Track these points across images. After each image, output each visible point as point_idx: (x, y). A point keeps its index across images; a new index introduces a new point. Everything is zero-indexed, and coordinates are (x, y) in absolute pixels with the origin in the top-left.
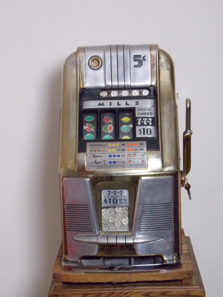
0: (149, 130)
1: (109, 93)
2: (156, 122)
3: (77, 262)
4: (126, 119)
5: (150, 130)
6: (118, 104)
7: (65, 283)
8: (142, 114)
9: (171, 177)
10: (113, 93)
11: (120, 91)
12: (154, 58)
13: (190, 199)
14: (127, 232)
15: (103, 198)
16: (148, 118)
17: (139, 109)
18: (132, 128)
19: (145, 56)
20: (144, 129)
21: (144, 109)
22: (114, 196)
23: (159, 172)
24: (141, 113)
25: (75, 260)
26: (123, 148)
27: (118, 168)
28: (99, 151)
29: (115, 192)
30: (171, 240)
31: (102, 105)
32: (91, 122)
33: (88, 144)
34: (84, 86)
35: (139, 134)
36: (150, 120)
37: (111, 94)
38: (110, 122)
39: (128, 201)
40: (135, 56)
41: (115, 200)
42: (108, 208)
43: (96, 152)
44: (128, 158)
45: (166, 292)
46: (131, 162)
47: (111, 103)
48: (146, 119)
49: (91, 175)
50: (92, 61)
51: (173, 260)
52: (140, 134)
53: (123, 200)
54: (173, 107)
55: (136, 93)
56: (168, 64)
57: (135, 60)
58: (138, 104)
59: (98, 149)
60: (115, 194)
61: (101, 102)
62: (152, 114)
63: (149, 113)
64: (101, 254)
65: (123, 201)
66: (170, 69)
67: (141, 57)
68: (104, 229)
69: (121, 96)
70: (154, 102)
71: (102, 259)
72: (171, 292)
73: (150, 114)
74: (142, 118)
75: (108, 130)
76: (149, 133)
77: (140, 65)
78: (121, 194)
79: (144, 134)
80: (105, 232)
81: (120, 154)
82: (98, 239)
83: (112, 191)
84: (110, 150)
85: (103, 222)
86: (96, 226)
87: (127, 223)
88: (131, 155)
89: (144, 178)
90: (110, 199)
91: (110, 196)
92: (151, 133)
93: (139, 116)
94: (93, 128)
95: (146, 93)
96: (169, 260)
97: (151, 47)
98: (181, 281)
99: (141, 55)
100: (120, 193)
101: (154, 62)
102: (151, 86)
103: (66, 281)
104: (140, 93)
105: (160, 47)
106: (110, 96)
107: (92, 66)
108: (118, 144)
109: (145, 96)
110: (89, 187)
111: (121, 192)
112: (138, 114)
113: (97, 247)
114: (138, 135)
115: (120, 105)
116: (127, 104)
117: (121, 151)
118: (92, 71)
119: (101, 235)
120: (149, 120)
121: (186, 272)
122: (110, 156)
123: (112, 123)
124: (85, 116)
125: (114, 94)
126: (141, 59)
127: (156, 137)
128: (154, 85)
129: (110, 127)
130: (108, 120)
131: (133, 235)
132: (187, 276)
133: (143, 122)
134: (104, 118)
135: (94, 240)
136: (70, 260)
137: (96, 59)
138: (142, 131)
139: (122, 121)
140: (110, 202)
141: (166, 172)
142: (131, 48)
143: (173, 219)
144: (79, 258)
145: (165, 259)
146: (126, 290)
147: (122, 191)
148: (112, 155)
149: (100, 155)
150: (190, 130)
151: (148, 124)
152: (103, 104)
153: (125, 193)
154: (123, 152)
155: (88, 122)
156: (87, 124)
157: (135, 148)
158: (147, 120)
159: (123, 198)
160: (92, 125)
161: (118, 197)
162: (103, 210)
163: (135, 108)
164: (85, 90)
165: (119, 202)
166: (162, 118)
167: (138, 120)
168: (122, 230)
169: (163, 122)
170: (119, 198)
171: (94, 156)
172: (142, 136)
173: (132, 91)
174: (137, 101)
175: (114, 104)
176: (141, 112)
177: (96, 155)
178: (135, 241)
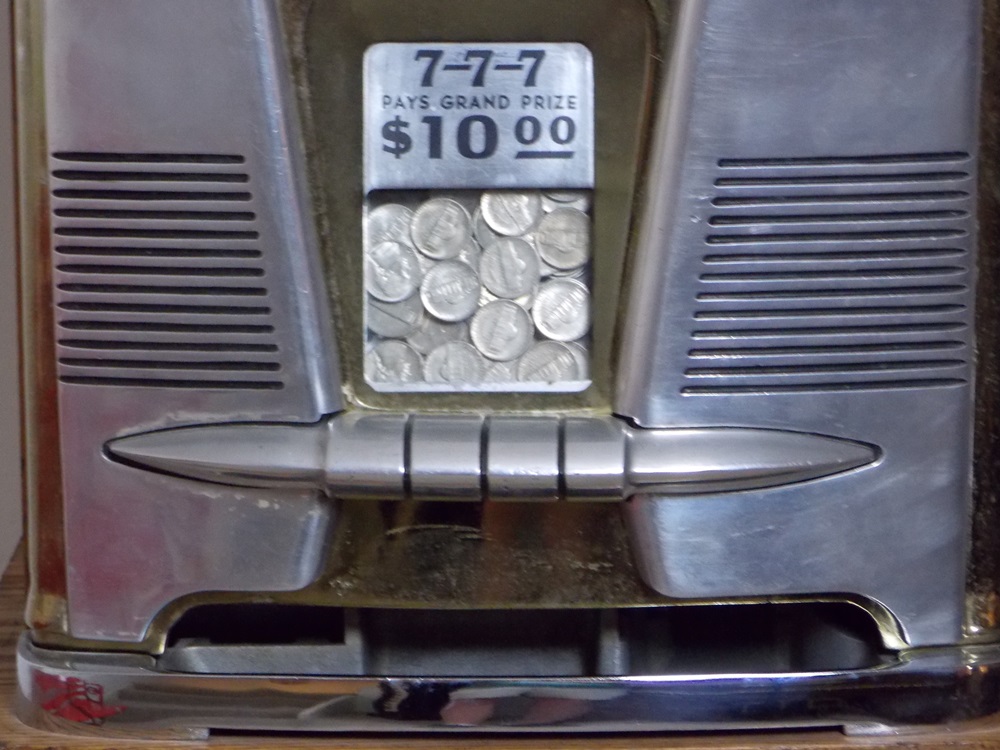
3: (144, 652)
14: (573, 399)
15: (374, 114)
22: (469, 91)
25: (123, 636)
29: (476, 62)
30: (941, 477)
39: (585, 140)
41: (477, 130)
42: (410, 196)
51: (955, 646)
53: (546, 134)
60: (478, 81)
64: (345, 593)
65: (546, 143)
68: (382, 370)
71: (354, 641)
78: (530, 81)
80: (387, 397)
82: (323, 447)
83: (452, 51)
85: (369, 319)
86: (311, 337)
87: (579, 325)
90: (435, 124)
91: (435, 95)
100: (523, 74)
111: (528, 62)
119: (353, 417)
131: (630, 422)
136: (82, 633)
140: (435, 150)
144: (159, 621)
145: (891, 640)
147: (539, 56)
153: (568, 70)
159: (545, 117)
161: (502, 101)
162: (374, 218)
165: (508, 144)
168: (539, 386)
170: (515, 111)
178: (639, 468)
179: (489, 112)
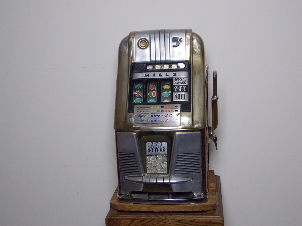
0: (183, 95)
1: (154, 67)
2: (189, 89)
3: (128, 195)
4: (166, 87)
5: (184, 95)
6: (160, 75)
7: (119, 211)
8: (178, 83)
9: (199, 132)
11: (162, 65)
12: (188, 40)
13: (217, 149)
14: (165, 174)
15: (147, 148)
16: (183, 86)
18: (170, 94)
19: (182, 38)
20: (179, 95)
21: (180, 79)
22: (156, 146)
23: (190, 129)
25: (126, 194)
26: (162, 110)
27: (158, 125)
28: (143, 112)
29: (156, 143)
30: (199, 181)
32: (140, 89)
33: (136, 106)
34: (134, 62)
35: (176, 99)
36: (184, 88)
37: (155, 67)
39: (166, 150)
40: (174, 38)
42: (151, 155)
43: (141, 113)
44: (166, 117)
45: (194, 220)
46: (168, 121)
47: (154, 74)
48: (181, 87)
49: (137, 131)
50: (141, 42)
51: (201, 196)
53: (163, 150)
55: (174, 67)
56: (199, 44)
57: (173, 41)
58: (175, 75)
59: (143, 110)
60: (157, 145)
61: (147, 74)
62: (186, 83)
63: (184, 83)
64: (145, 191)
66: (200, 48)
67: (178, 39)
68: (148, 171)
69: (163, 69)
70: (188, 74)
71: (147, 194)
72: (198, 220)
74: (178, 86)
75: (152, 95)
76: (183, 98)
77: (178, 45)
78: (161, 145)
79: (179, 99)
80: (149, 174)
81: (160, 115)
82: (143, 179)
83: (154, 142)
84: (152, 111)
85: (147, 166)
86: (142, 169)
87: (166, 167)
88: (168, 115)
89: (177, 133)
90: (153, 149)
91: (153, 146)
93: (176, 84)
94: (141, 94)
95: (182, 66)
96: (198, 196)
97: (186, 32)
98: (206, 211)
99: (178, 38)
100: (160, 145)
101: (188, 43)
102: (186, 61)
103: (119, 209)
104: (178, 67)
105: (193, 31)
106: (155, 69)
107: (141, 46)
108: (158, 106)
109: (182, 69)
110: (135, 139)
111: (161, 143)
112: (175, 83)
113: (142, 185)
114: (174, 100)
116: (166, 75)
117: (161, 112)
118: (140, 50)
119: (146, 176)
121: (210, 205)
122: (152, 116)
123: (155, 90)
124: (136, 85)
125: (158, 67)
127: (189, 101)
128: (188, 60)
129: (154, 93)
130: (153, 87)
131: (170, 177)
132: (211, 208)
133: (179, 90)
134: (150, 86)
135: (140, 180)
136: (123, 194)
137: (143, 41)
138: (178, 96)
139: (163, 89)
140: (153, 151)
141: (195, 128)
142: (171, 32)
143: (201, 165)
144: (130, 193)
145: (195, 195)
146: (163, 217)
148: (154, 115)
149: (144, 115)
150: (216, 95)
151: (182, 91)
152: (148, 75)
153: (164, 144)
154: (162, 112)
155: (137, 89)
156: (136, 91)
157: (172, 110)
159: (163, 148)
160: (140, 91)
161: (159, 147)
162: (148, 157)
163: (173, 78)
164: (135, 64)
165: (159, 151)
166: (194, 86)
167: (175, 87)
168: (162, 173)
169: (194, 89)
170: (160, 148)
171: (140, 116)
172: (178, 100)
173: (171, 65)
174: (174, 72)
175: (157, 76)
176: (177, 81)
177: (141, 115)
178: (171, 181)
179: (157, 148)
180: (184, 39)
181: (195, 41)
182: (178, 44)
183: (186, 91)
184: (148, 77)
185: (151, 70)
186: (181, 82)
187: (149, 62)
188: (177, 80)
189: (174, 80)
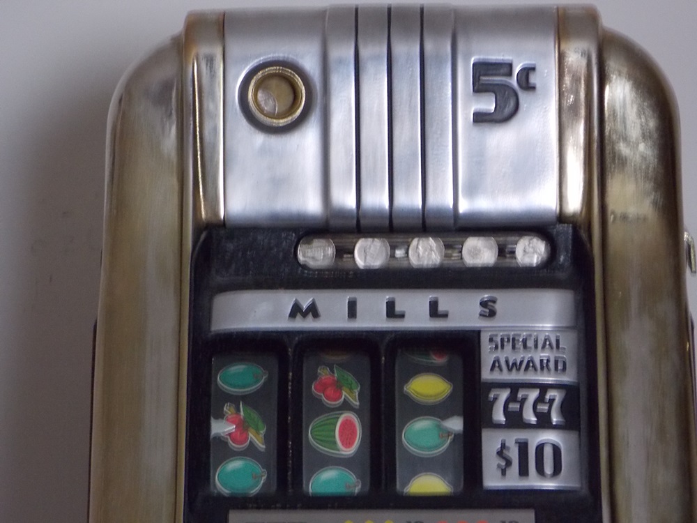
0: (548, 452)
1: (344, 251)
4: (428, 387)
5: (556, 450)
6: (391, 312)
8: (513, 367)
10: (365, 251)
11: (399, 239)
12: (576, 80)
16: (544, 388)
17: (499, 339)
18: (456, 436)
19: (533, 69)
20: (523, 447)
21: (524, 343)
24: (507, 362)
31: (310, 316)
32: (247, 399)
33: (236, 520)
34: (216, 213)
35: (499, 473)
36: (552, 401)
37: (352, 252)
38: (345, 401)
40: (482, 70)
48: (533, 394)
52: (504, 473)
54: (671, 331)
55: (480, 252)
56: (649, 112)
57: (479, 88)
58: (492, 314)
61: (306, 298)
62: (564, 369)
63: (552, 365)
66: (655, 136)
67: (510, 74)
69: (404, 264)
70: (576, 304)
73: (556, 368)
74: (515, 387)
75: (335, 443)
76: (548, 469)
77: (508, 110)
79: (524, 472)
92: (557, 470)
93: (496, 376)
94: (257, 431)
95: (531, 252)
97: (564, 24)
99: (510, 64)
101: (577, 100)
102: (561, 218)
104: (503, 252)
106: (348, 266)
107: (262, 111)
108: (390, 522)
109: (530, 270)
112: (492, 369)
114: (492, 480)
115: (402, 316)
116: (434, 311)
118: (260, 138)
120: (548, 397)
123: (356, 403)
124: (221, 368)
125: (369, 253)
126: (514, 81)
127: (585, 491)
128: (574, 215)
129: (347, 425)
130: (338, 386)
133: (520, 412)
134: (315, 376)
137: (280, 76)
138: (514, 454)
139: (407, 398)
142: (461, 26)
151: (544, 422)
152: (313, 311)
155: (235, 400)
156: (228, 409)
158: (540, 399)
160: (254, 415)
163: (477, 334)
164: (222, 232)
166: (618, 390)
167: (492, 395)
169: (619, 411)
172: (513, 481)
173: (459, 239)
174: (486, 295)
175: (372, 313)
176: (506, 354)
180: (547, 77)
181: (620, 92)
182: (512, 103)
183: (569, 424)
184: (309, 324)
185: (328, 270)
186: (531, 361)
187: (314, 218)
188: (508, 347)
189: (486, 346)
